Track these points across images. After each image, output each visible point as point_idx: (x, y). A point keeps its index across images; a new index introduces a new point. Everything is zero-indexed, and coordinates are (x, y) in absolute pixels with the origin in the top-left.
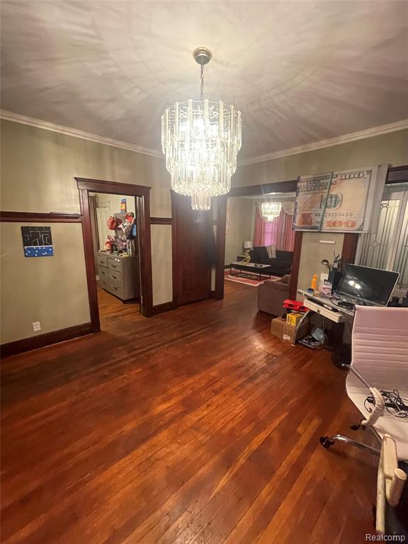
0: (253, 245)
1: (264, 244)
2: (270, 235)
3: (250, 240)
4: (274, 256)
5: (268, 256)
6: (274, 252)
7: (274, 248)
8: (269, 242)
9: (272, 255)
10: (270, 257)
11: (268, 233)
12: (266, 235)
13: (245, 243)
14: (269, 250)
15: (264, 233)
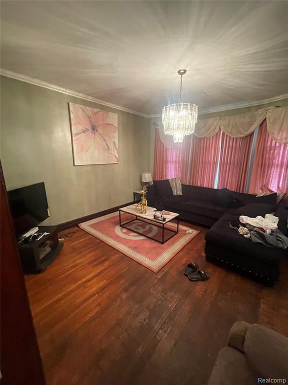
0: (154, 177)
1: (166, 176)
2: (174, 165)
3: (148, 172)
4: (180, 193)
5: (172, 192)
6: (179, 187)
7: (179, 183)
8: (172, 174)
9: (177, 191)
10: (175, 194)
11: (171, 162)
12: (169, 165)
13: (143, 174)
14: (173, 184)
15: (167, 162)
